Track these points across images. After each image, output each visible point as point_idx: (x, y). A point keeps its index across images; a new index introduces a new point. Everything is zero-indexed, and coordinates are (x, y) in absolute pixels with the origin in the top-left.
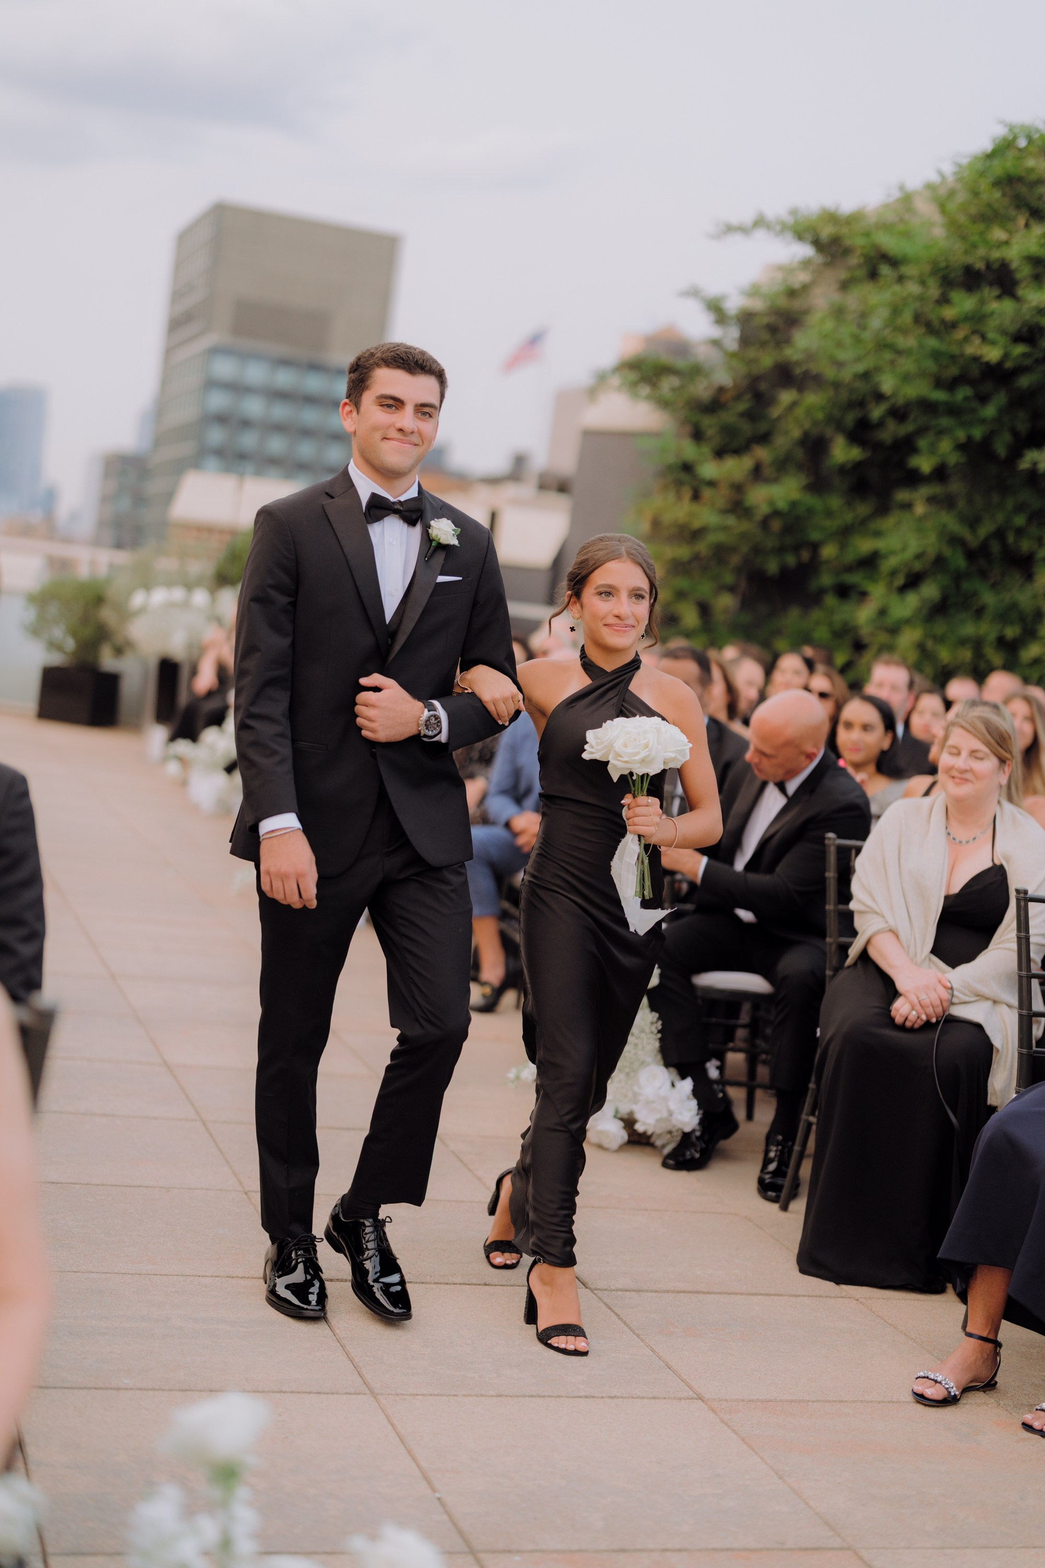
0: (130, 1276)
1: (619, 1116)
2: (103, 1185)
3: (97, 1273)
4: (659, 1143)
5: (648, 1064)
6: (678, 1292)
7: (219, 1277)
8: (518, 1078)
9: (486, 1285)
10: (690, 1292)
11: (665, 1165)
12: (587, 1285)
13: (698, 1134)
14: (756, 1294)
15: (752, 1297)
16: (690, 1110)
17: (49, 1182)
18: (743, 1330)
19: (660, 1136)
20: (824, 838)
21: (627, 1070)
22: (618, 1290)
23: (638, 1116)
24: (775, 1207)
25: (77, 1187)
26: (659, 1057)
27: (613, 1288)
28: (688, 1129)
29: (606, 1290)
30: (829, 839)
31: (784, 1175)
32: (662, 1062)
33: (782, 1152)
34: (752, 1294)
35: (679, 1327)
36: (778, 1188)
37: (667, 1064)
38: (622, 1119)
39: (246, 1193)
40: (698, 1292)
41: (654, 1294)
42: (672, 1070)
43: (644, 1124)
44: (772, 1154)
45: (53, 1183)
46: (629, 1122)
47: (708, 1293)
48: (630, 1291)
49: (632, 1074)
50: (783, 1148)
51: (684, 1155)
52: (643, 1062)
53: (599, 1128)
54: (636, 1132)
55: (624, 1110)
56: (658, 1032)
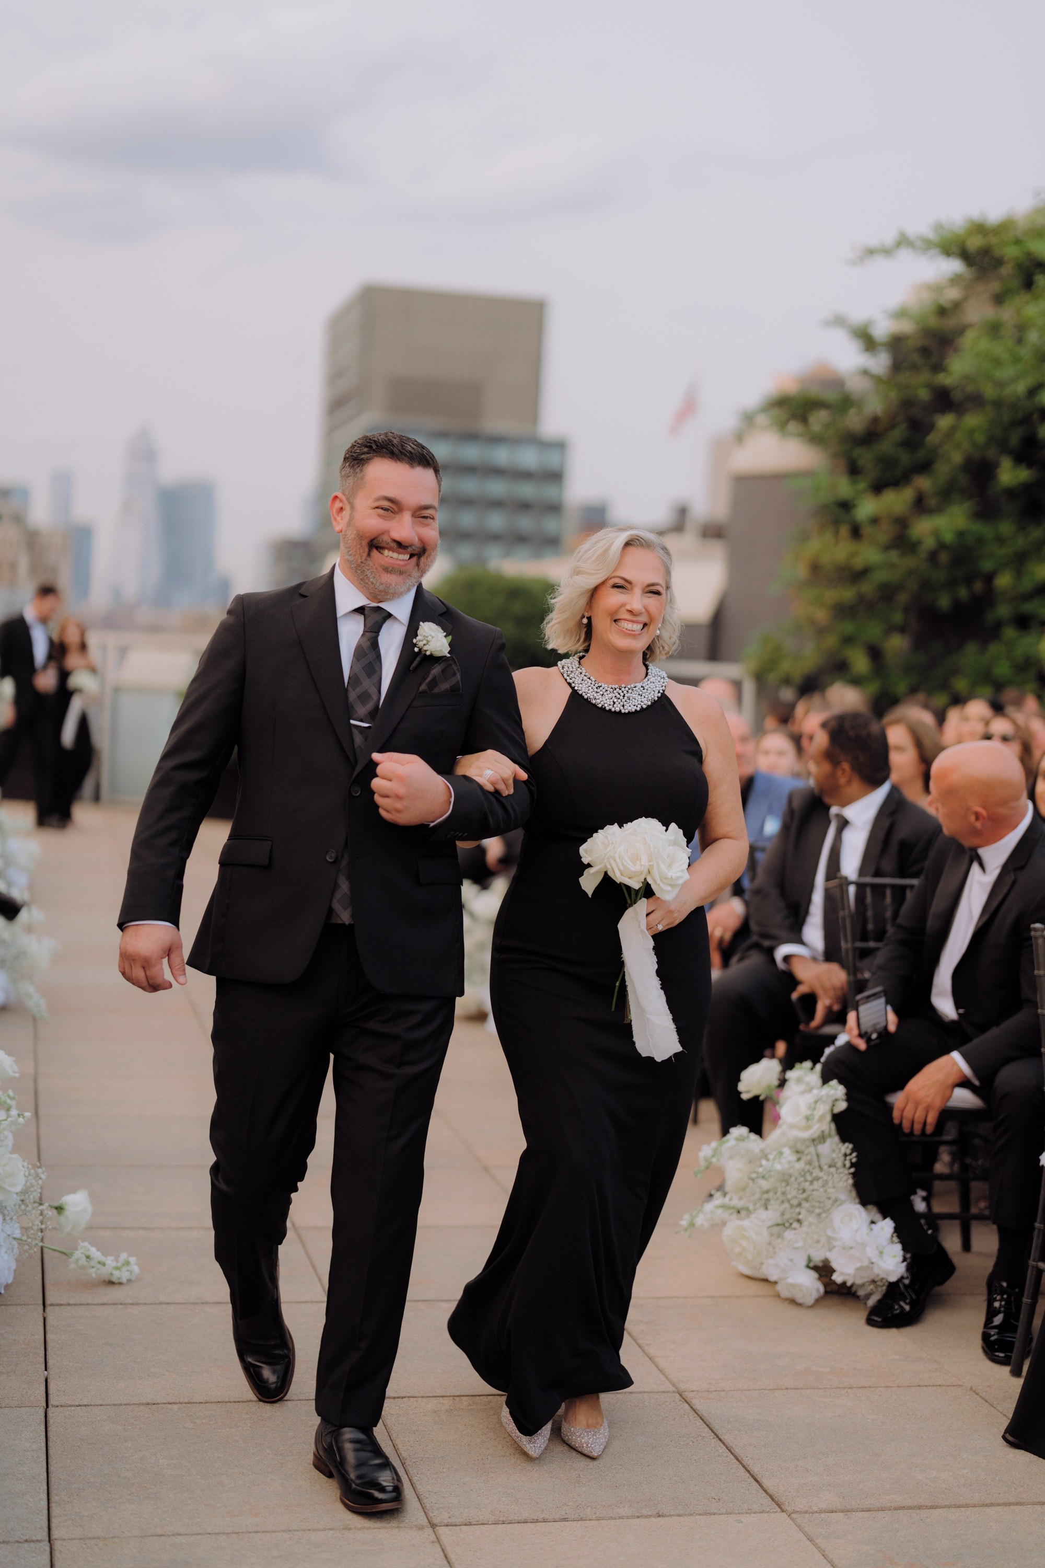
0: (225, 1537)
1: (812, 1265)
2: (206, 1403)
3: (186, 1535)
4: (861, 1293)
5: (843, 1202)
6: (896, 1509)
7: (333, 1529)
8: (692, 1224)
9: (659, 1516)
10: (911, 1508)
11: (870, 1322)
12: (783, 1507)
13: (907, 1282)
14: (991, 1505)
15: (988, 1510)
16: (895, 1256)
17: (143, 1404)
18: (979, 1562)
19: (863, 1285)
20: (1029, 930)
21: (818, 1211)
22: (821, 1512)
23: (834, 1265)
24: (1006, 1370)
25: (175, 1407)
26: (854, 1193)
27: (815, 1509)
28: (893, 1279)
29: (806, 1512)
30: (1036, 930)
31: (1014, 1329)
32: (857, 1200)
33: (1008, 1302)
34: (986, 1505)
35: (899, 1563)
36: (1007, 1347)
37: (864, 1202)
38: (816, 1268)
40: (920, 1507)
41: (866, 1514)
42: (870, 1207)
43: (842, 1274)
44: (997, 1304)
45: (148, 1404)
46: (824, 1270)
47: (932, 1507)
48: (836, 1512)
49: (824, 1215)
50: (1009, 1296)
51: (892, 1308)
52: (836, 1200)
53: (790, 1281)
54: (834, 1282)
55: (818, 1258)
56: (852, 1165)
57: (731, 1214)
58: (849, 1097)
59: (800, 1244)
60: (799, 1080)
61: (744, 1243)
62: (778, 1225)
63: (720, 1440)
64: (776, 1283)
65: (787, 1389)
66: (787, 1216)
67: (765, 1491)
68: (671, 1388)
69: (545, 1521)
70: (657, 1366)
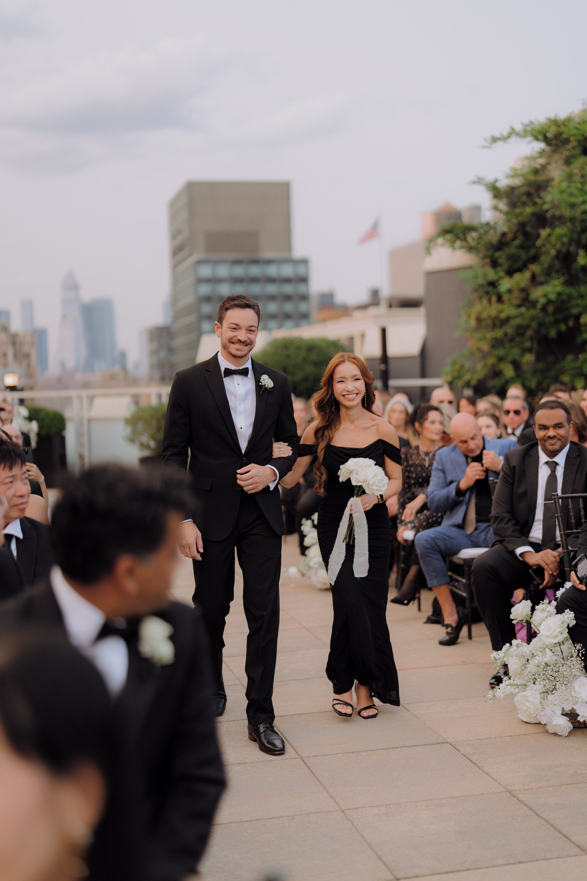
1: (564, 713)
2: (251, 821)
5: (579, 677)
8: (494, 696)
21: (565, 683)
23: (578, 712)
25: (235, 825)
38: (567, 715)
39: (343, 811)
43: (583, 716)
46: (572, 716)
49: (569, 685)
52: (575, 676)
53: (554, 723)
54: (579, 721)
55: (567, 708)
56: (583, 655)
57: (515, 688)
58: (576, 618)
59: (558, 703)
60: (543, 610)
61: (528, 704)
62: (544, 692)
63: (539, 816)
64: (545, 725)
65: (567, 784)
66: (546, 688)
67: (573, 843)
68: (504, 790)
69: (458, 871)
70: (492, 778)
